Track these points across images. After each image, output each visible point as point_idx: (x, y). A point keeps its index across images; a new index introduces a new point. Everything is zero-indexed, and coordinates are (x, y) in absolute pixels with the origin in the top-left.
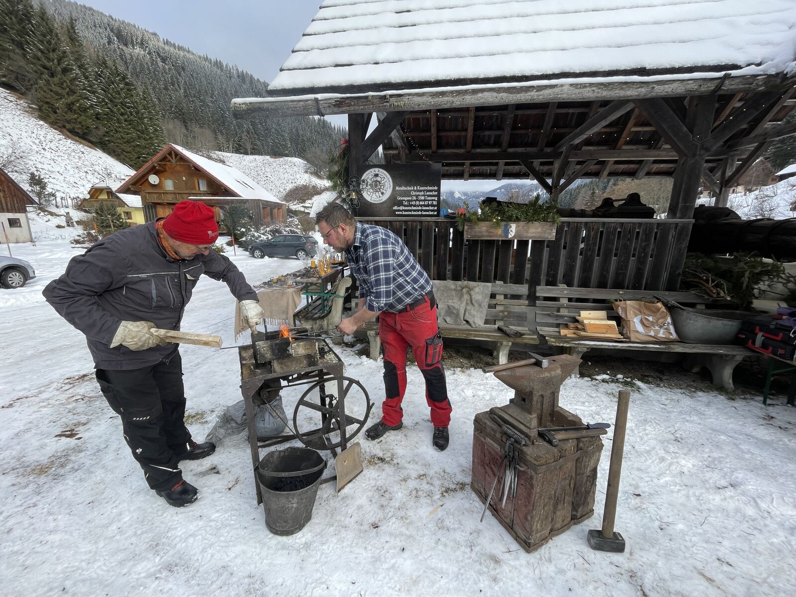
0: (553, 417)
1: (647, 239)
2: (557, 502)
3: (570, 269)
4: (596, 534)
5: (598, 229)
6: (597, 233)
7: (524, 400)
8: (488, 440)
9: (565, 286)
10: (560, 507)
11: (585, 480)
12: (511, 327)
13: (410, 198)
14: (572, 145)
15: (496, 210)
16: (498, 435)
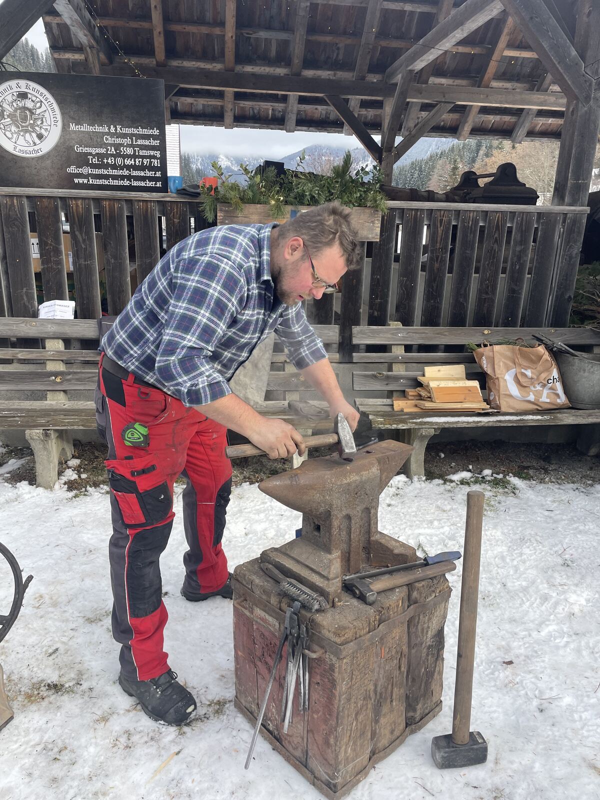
0: (369, 553)
1: (523, 242)
2: (380, 701)
3: (407, 294)
4: (443, 743)
5: (449, 222)
6: (448, 229)
7: (318, 528)
8: (258, 612)
9: (399, 325)
10: (385, 709)
11: (424, 655)
12: (311, 402)
13: (103, 151)
14: (411, 71)
15: (275, 183)
16: (274, 600)
